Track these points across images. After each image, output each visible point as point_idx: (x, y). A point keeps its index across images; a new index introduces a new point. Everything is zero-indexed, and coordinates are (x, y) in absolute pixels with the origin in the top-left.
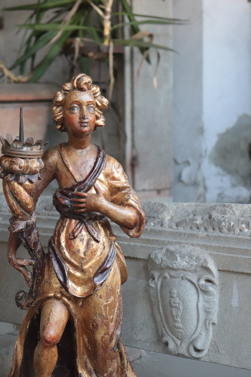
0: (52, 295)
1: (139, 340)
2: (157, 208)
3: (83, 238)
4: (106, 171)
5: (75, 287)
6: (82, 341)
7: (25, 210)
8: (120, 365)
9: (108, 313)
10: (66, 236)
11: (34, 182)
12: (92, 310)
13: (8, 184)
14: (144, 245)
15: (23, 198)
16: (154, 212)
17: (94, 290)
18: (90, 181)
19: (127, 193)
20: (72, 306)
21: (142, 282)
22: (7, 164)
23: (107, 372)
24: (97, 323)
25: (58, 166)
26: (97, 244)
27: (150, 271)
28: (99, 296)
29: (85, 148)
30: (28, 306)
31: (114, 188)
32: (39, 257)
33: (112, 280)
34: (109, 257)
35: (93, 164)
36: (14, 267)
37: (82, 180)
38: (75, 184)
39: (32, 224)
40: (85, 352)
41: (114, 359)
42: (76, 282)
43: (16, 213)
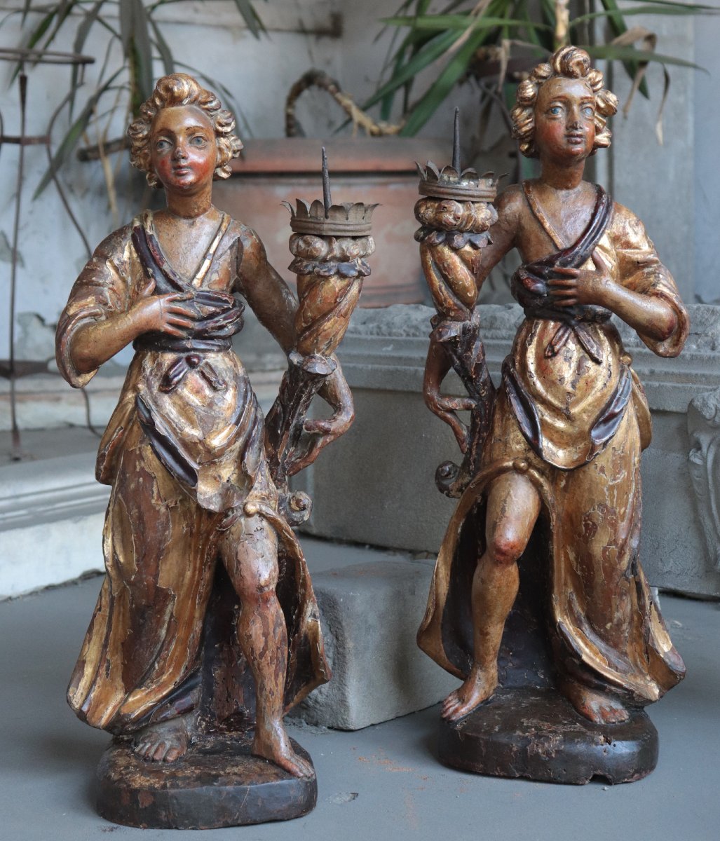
0: (511, 464)
1: (669, 572)
2: (702, 317)
3: (569, 355)
4: (614, 230)
5: (554, 449)
6: (563, 559)
7: (461, 301)
8: (636, 607)
9: (617, 501)
10: (536, 353)
11: (480, 246)
12: (586, 495)
13: (432, 252)
14: (680, 385)
15: (459, 277)
16: (697, 325)
17: (591, 454)
18: (584, 247)
19: (654, 273)
20: (546, 487)
21: (675, 459)
22: (429, 212)
23: (611, 620)
24: (595, 521)
25: (523, 222)
26: (597, 367)
27: (692, 433)
28: (598, 469)
29: (574, 187)
30: (460, 490)
31: (627, 262)
32: (483, 395)
33: (625, 439)
34: (620, 392)
35: (588, 218)
36: (436, 413)
37: (568, 246)
38: (555, 253)
39: (474, 328)
40: (569, 581)
41: (625, 595)
42: (556, 440)
43: (445, 305)
